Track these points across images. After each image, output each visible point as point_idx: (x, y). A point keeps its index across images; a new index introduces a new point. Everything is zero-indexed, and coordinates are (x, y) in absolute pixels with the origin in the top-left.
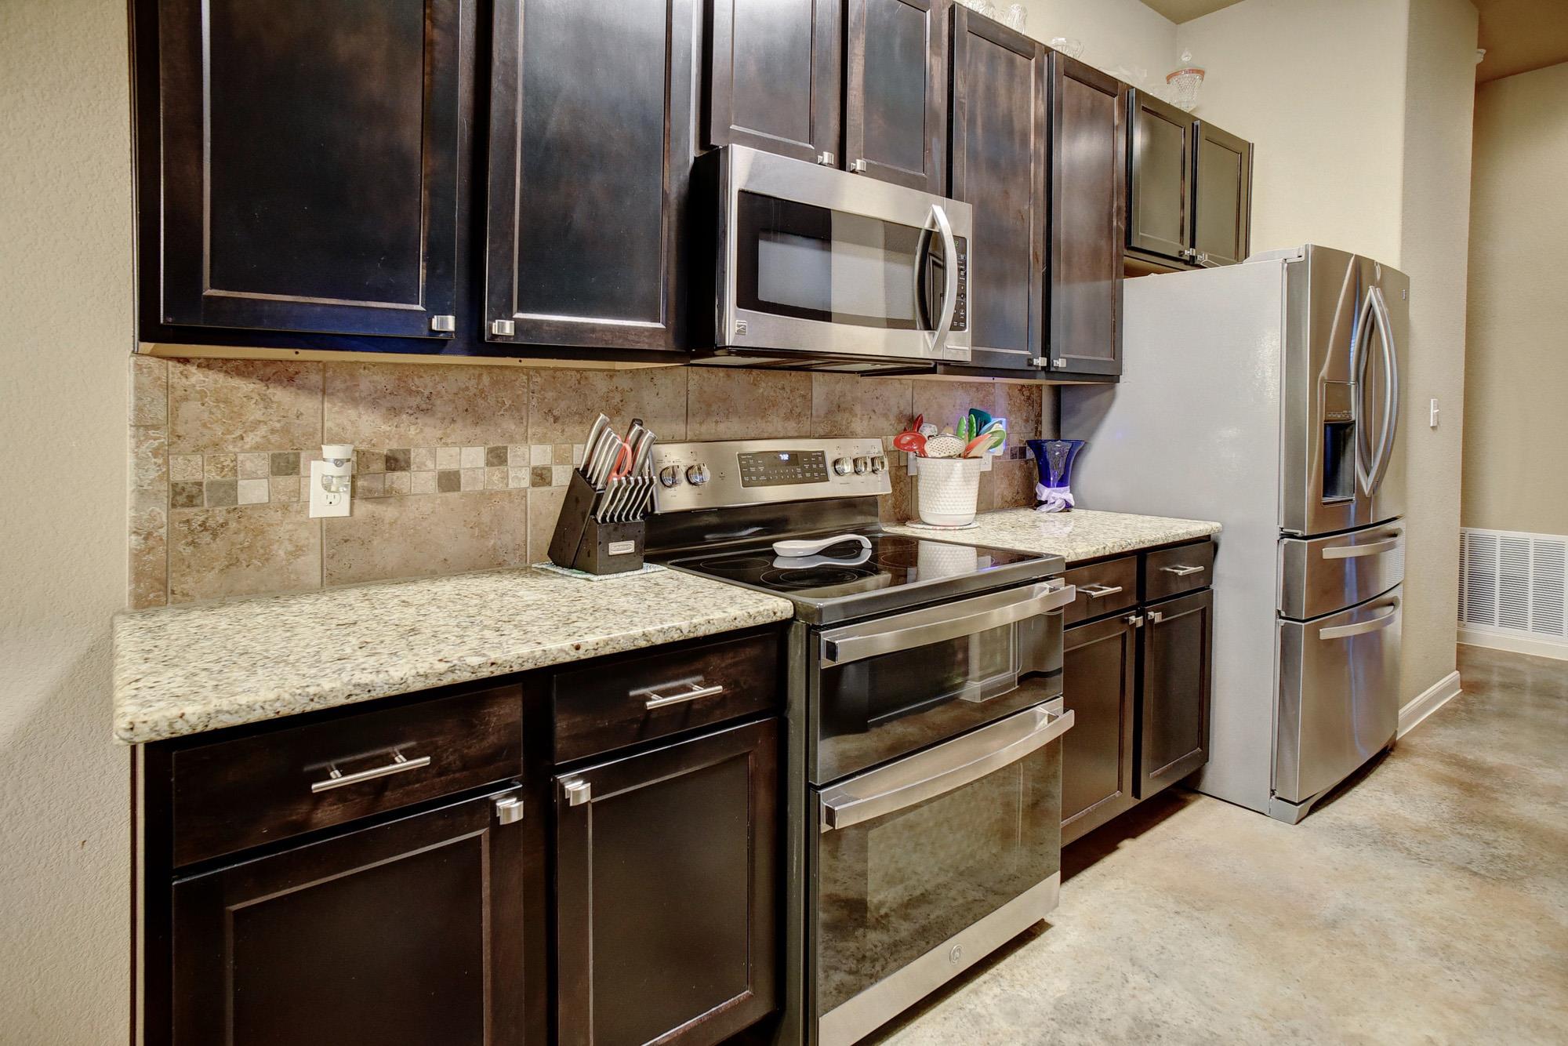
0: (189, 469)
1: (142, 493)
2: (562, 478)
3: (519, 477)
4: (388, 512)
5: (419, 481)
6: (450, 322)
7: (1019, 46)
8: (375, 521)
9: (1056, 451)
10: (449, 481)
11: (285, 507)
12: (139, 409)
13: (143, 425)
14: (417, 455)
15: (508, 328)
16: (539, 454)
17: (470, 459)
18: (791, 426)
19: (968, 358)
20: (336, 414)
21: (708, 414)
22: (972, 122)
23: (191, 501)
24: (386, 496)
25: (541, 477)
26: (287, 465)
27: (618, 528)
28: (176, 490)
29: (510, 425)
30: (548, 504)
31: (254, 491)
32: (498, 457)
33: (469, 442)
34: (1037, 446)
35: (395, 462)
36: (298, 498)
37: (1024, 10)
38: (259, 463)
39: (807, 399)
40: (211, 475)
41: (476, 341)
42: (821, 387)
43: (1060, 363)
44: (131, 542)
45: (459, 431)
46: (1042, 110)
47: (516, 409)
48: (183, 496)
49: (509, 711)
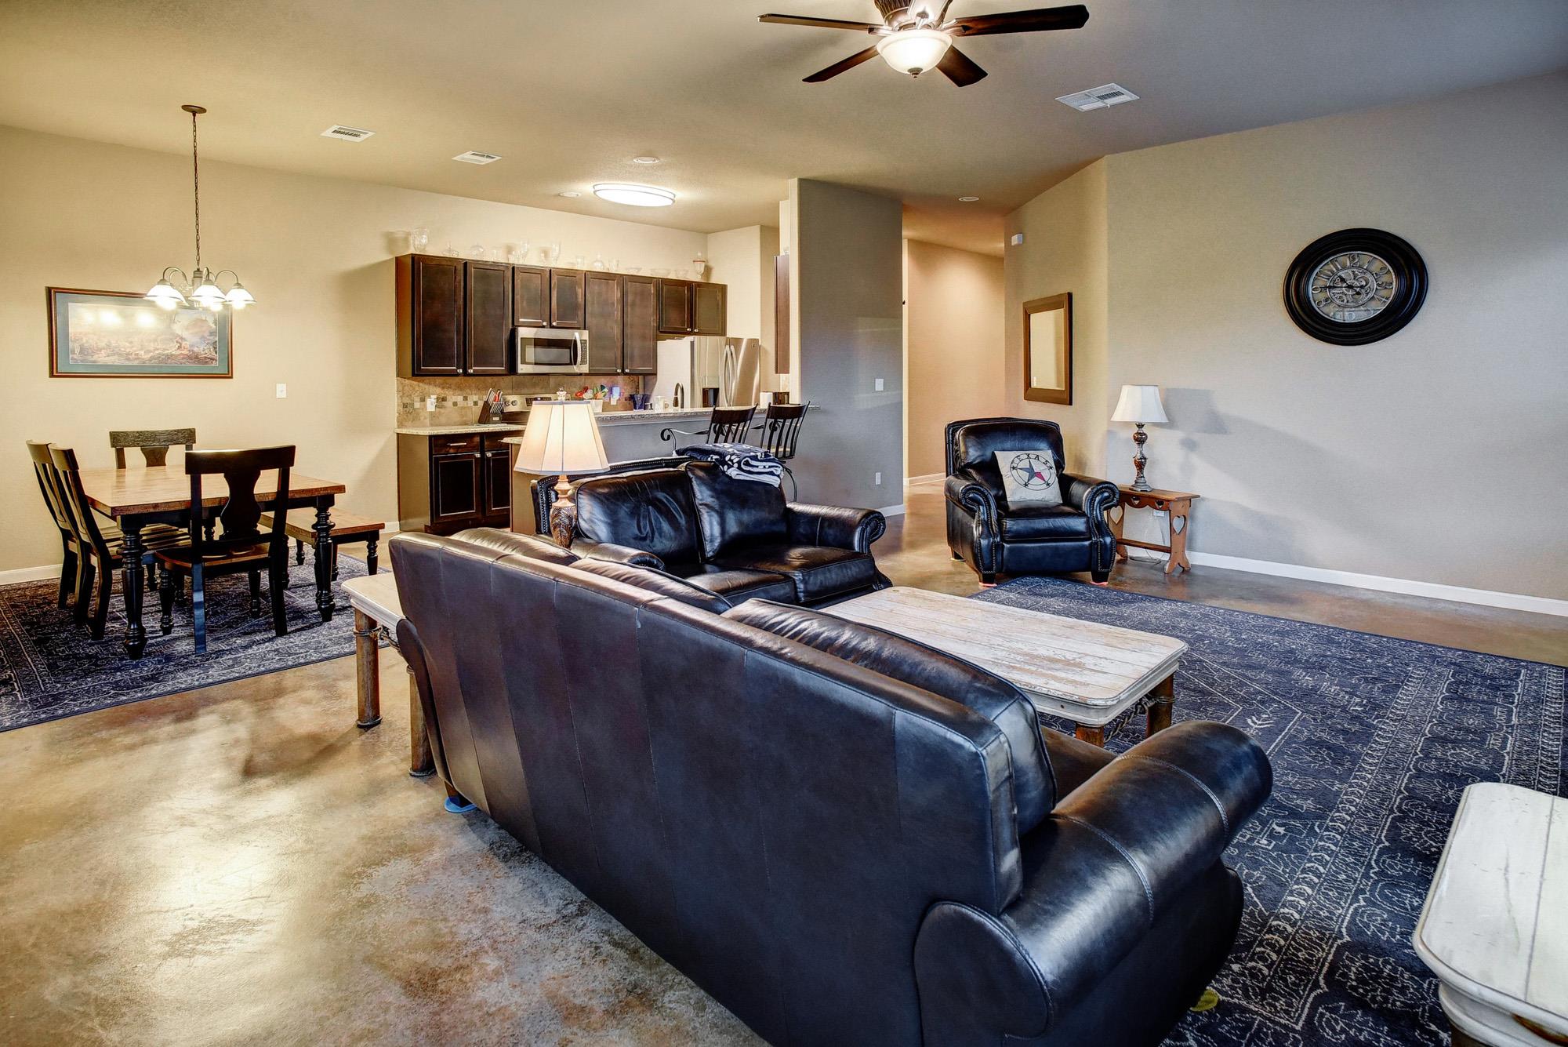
0: (407, 400)
1: (398, 405)
2: (481, 404)
3: (471, 403)
4: (442, 411)
5: (449, 404)
6: (461, 371)
7: (608, 277)
8: (439, 412)
9: (639, 398)
10: (455, 404)
11: (423, 409)
12: (398, 388)
13: (398, 391)
14: (448, 398)
15: (472, 371)
16: (475, 398)
17: (460, 399)
18: (543, 390)
19: (588, 372)
20: (432, 389)
21: (518, 387)
22: (593, 304)
23: (406, 407)
24: (442, 407)
25: (476, 403)
26: (423, 400)
27: (495, 414)
28: (404, 404)
29: (468, 391)
30: (478, 410)
31: (417, 405)
32: (465, 399)
33: (459, 395)
34: (632, 397)
35: (444, 399)
36: (425, 406)
37: (618, 261)
38: (417, 399)
39: (548, 383)
40: (409, 402)
41: (465, 374)
42: (552, 380)
43: (627, 371)
44: (397, 414)
45: (458, 392)
46: (619, 295)
47: (470, 387)
48: (405, 406)
49: (477, 439)
